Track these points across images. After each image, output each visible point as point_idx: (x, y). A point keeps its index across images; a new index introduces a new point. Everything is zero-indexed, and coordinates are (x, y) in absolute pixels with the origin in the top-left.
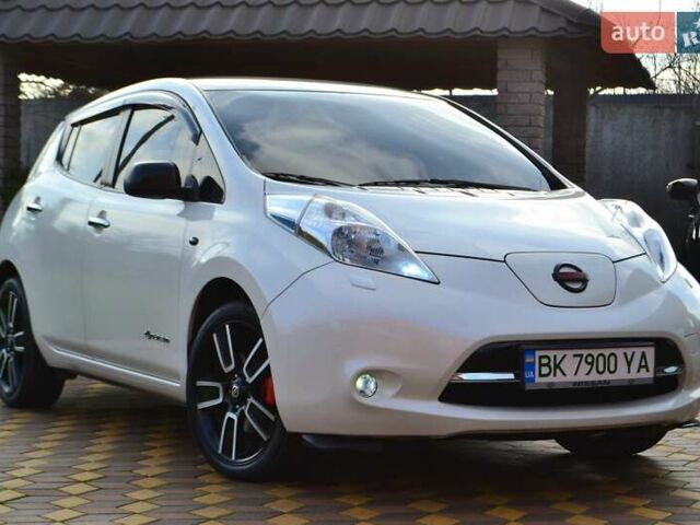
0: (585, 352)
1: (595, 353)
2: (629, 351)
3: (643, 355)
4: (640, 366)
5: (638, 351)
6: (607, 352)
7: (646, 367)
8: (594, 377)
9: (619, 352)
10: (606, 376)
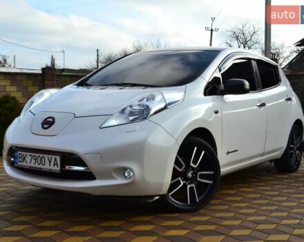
0: (33, 154)
1: (37, 155)
2: (50, 156)
3: (55, 159)
4: (55, 164)
5: (54, 157)
6: (41, 156)
7: (57, 164)
8: (37, 165)
9: (46, 156)
10: (41, 166)
